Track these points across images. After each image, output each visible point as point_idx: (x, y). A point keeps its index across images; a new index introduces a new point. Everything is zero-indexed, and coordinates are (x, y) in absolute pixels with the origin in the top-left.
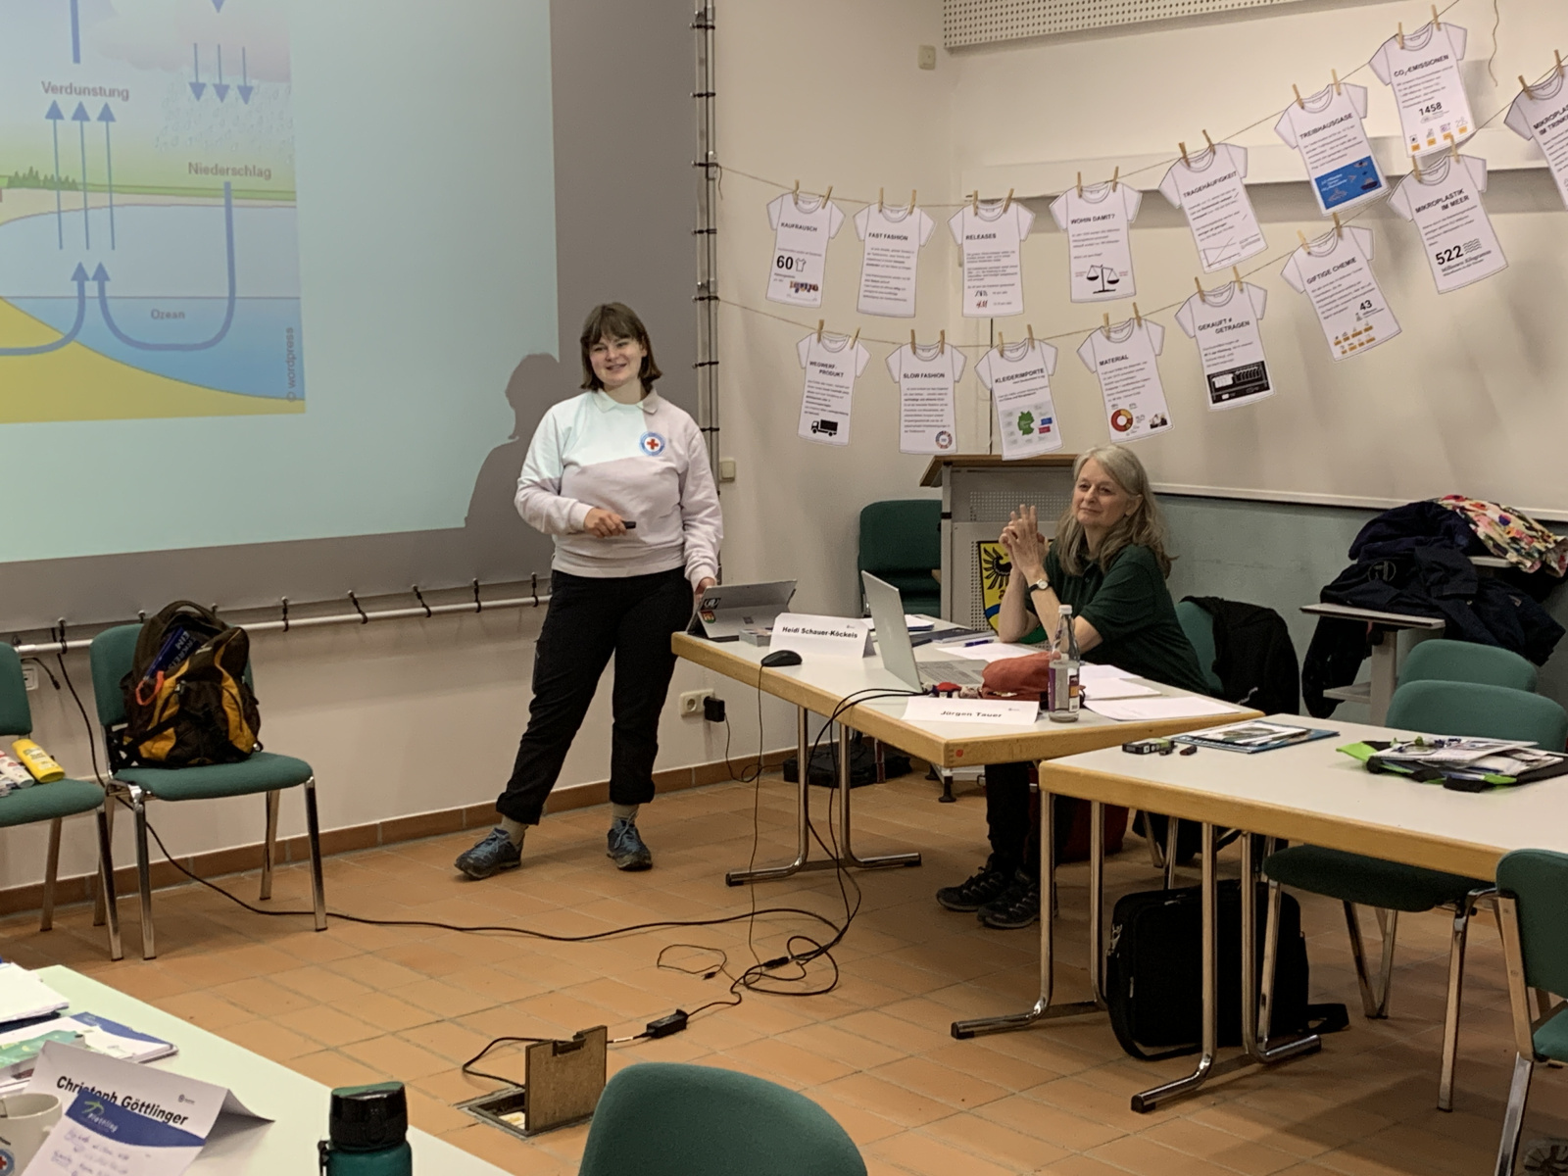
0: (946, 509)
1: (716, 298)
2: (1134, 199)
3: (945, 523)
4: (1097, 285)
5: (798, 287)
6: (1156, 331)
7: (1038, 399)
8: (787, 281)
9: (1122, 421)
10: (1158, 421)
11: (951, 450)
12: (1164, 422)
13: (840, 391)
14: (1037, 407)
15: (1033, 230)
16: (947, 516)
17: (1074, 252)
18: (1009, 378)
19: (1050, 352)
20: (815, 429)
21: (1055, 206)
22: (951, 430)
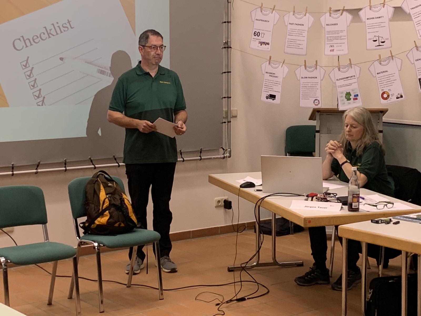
0: (317, 129)
1: (231, 47)
2: (392, 10)
3: (317, 134)
4: (377, 43)
5: (262, 43)
6: (399, 62)
7: (353, 88)
8: (258, 41)
9: (385, 96)
10: (399, 96)
11: (319, 106)
12: (402, 97)
13: (277, 83)
14: (352, 90)
15: (352, 21)
16: (318, 132)
17: (368, 31)
18: (341, 79)
19: (358, 69)
20: (267, 98)
21: (361, 13)
22: (319, 99)
